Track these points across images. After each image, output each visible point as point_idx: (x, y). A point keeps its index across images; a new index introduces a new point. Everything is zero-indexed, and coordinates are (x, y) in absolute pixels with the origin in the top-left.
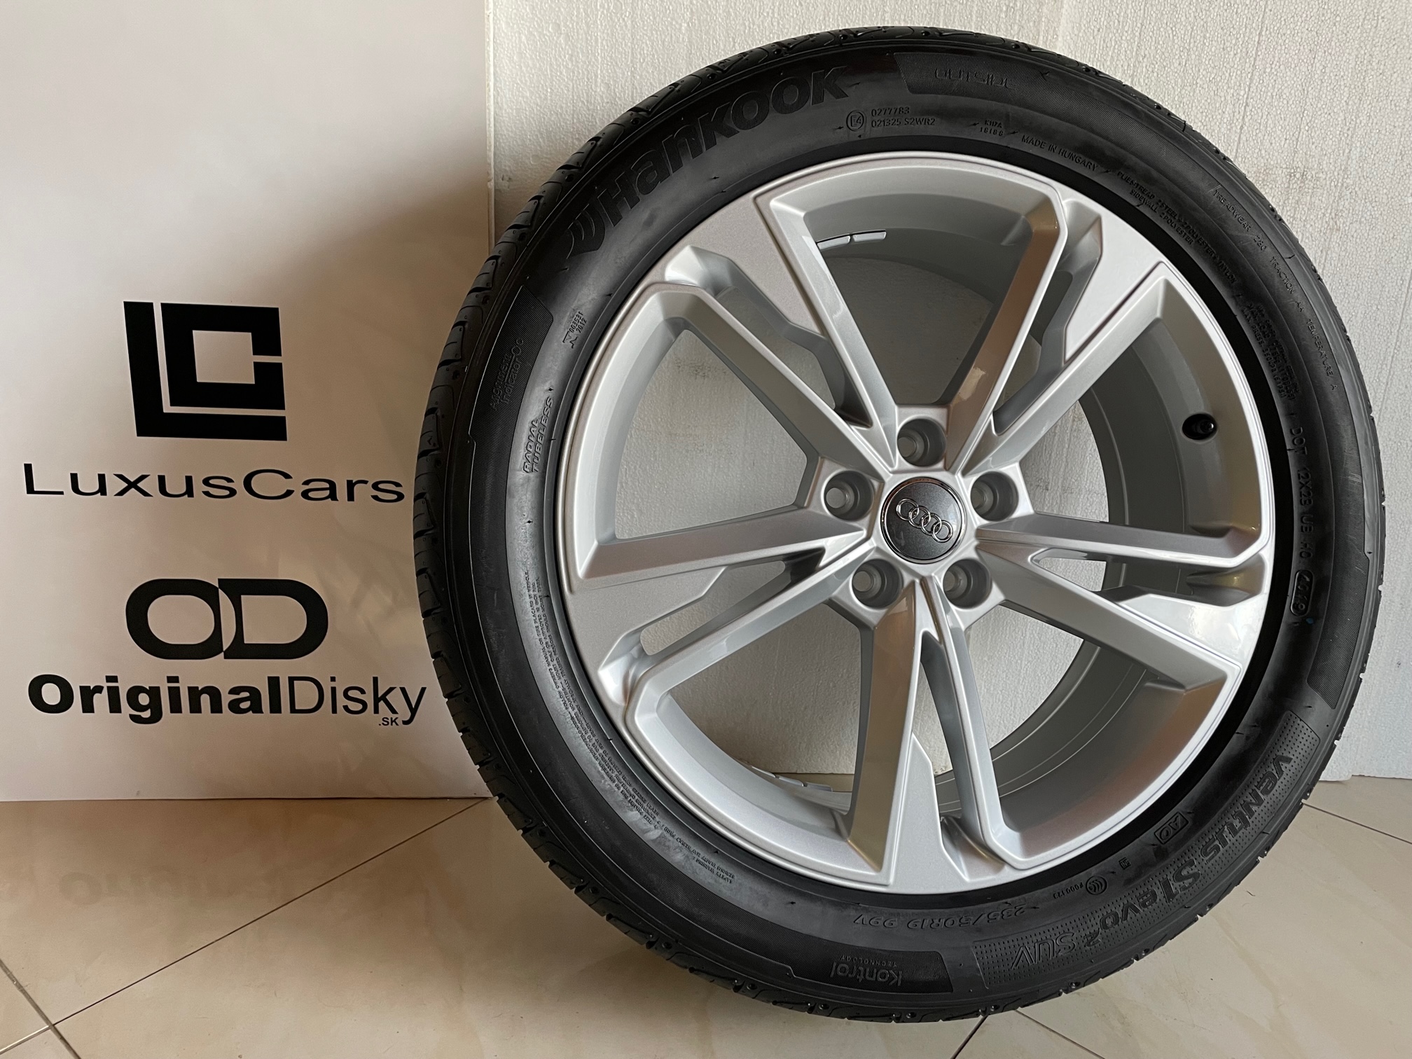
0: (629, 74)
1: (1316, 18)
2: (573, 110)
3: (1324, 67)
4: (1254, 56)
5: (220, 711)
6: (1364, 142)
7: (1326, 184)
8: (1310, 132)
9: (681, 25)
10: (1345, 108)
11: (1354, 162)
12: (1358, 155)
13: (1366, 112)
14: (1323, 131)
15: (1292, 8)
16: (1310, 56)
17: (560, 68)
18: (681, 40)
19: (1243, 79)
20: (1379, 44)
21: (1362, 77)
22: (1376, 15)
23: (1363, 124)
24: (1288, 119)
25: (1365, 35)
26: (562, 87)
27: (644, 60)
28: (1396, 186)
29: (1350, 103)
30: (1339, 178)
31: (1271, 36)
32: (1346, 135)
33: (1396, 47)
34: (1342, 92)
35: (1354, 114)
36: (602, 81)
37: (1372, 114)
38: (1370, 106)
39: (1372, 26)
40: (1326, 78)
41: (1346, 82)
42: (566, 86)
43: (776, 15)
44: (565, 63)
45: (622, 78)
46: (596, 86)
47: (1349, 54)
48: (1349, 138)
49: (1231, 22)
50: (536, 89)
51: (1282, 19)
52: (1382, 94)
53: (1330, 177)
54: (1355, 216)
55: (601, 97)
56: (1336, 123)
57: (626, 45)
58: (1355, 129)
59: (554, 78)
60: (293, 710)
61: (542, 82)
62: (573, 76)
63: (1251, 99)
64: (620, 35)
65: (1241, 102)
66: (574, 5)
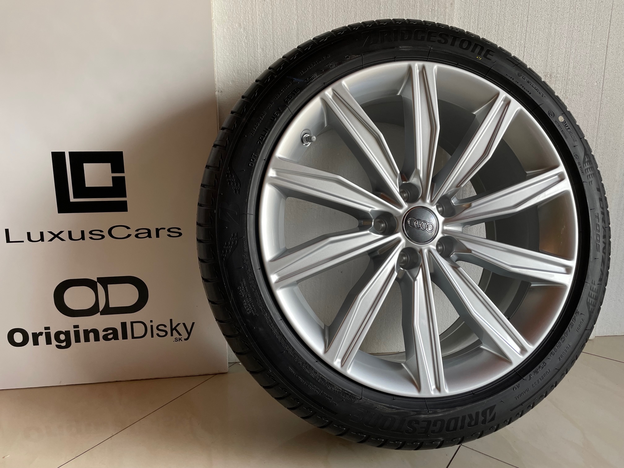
0: (272, 43)
1: (550, 9)
2: (248, 60)
3: (555, 30)
4: (526, 26)
5: (99, 340)
6: (575, 60)
7: (560, 79)
8: (552, 57)
9: (293, 22)
10: (565, 46)
11: (571, 69)
12: (572, 66)
13: (574, 48)
14: (557, 57)
15: (540, 5)
16: (549, 25)
17: (242, 42)
18: (294, 28)
19: (522, 36)
20: (577, 19)
21: (571, 33)
22: (574, 7)
23: (573, 53)
24: (542, 53)
25: (571, 15)
26: (243, 50)
27: (278, 38)
28: (589, 78)
29: (567, 44)
30: (565, 76)
31: (532, 18)
32: (567, 58)
33: (584, 20)
34: (563, 40)
35: (570, 49)
36: (260, 47)
37: (577, 48)
38: (576, 45)
39: (573, 11)
40: (556, 34)
41: (565, 35)
42: (244, 50)
43: (334, 16)
44: (243, 40)
45: (269, 45)
46: (258, 49)
47: (565, 24)
48: (568, 59)
49: (515, 12)
50: (231, 52)
51: (536, 10)
52: (580, 40)
53: (562, 76)
54: (573, 92)
55: (260, 54)
56: (562, 53)
57: (270, 31)
58: (570, 55)
59: (239, 47)
60: (133, 337)
61: (234, 49)
62: (247, 46)
63: (526, 44)
64: (267, 27)
65: (522, 46)
66: (247, 15)
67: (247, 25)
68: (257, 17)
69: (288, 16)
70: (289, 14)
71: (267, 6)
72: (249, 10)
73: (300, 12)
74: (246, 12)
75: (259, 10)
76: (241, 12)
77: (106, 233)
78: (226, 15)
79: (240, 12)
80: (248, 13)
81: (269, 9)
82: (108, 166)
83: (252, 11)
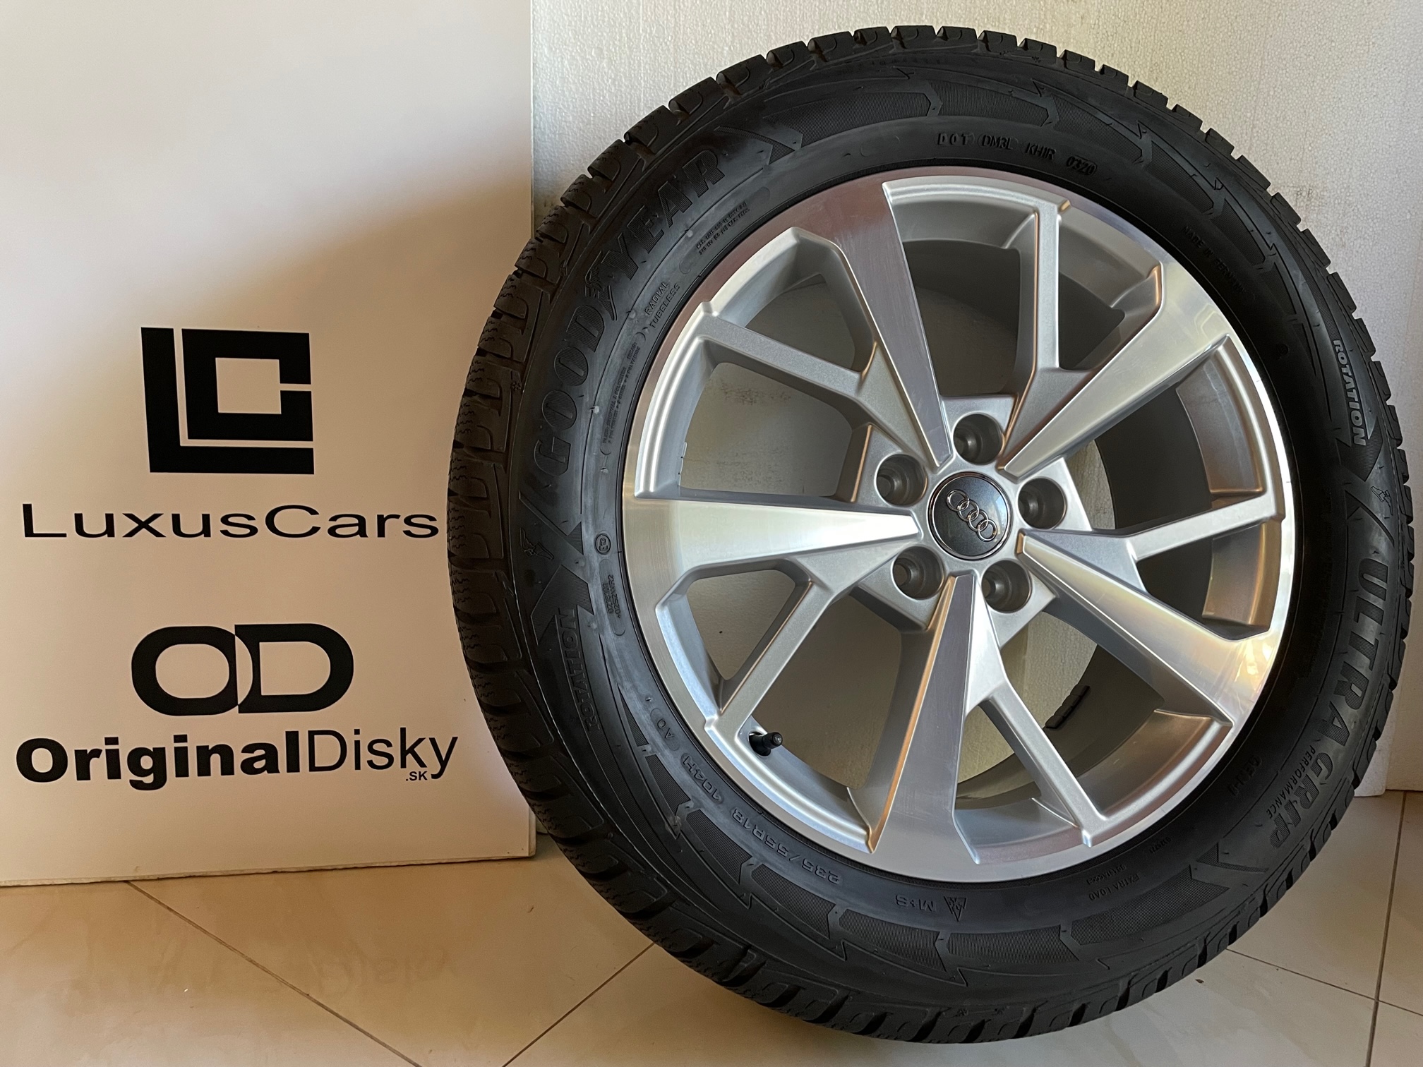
3: (1323, 90)
5: (232, 773)
6: (1364, 161)
7: (1330, 202)
10: (1344, 129)
11: (1355, 180)
12: (1358, 174)
13: (1363, 133)
16: (1309, 80)
17: (603, 92)
21: (1358, 99)
23: (1361, 144)
26: (605, 111)
28: (1395, 203)
29: (1348, 124)
30: (1342, 196)
32: (1346, 155)
34: (1340, 113)
35: (1353, 135)
37: (1369, 134)
38: (1367, 127)
40: (1325, 100)
42: (609, 110)
44: (608, 88)
48: (1349, 157)
50: (580, 114)
53: (1334, 195)
56: (1337, 143)
58: (1354, 148)
60: (313, 768)
63: (1257, 120)
64: (662, 59)
65: (1248, 124)
66: (617, 30)
67: (617, 53)
68: (640, 35)
69: (710, 35)
70: (714, 30)
71: (664, 11)
72: (622, 19)
73: (739, 26)
74: (615, 23)
75: (645, 18)
76: (604, 21)
77: (260, 523)
78: (569, 28)
79: (601, 22)
80: (620, 24)
81: (669, 18)
82: (274, 365)
83: (630, 21)
